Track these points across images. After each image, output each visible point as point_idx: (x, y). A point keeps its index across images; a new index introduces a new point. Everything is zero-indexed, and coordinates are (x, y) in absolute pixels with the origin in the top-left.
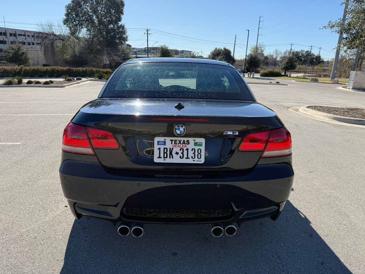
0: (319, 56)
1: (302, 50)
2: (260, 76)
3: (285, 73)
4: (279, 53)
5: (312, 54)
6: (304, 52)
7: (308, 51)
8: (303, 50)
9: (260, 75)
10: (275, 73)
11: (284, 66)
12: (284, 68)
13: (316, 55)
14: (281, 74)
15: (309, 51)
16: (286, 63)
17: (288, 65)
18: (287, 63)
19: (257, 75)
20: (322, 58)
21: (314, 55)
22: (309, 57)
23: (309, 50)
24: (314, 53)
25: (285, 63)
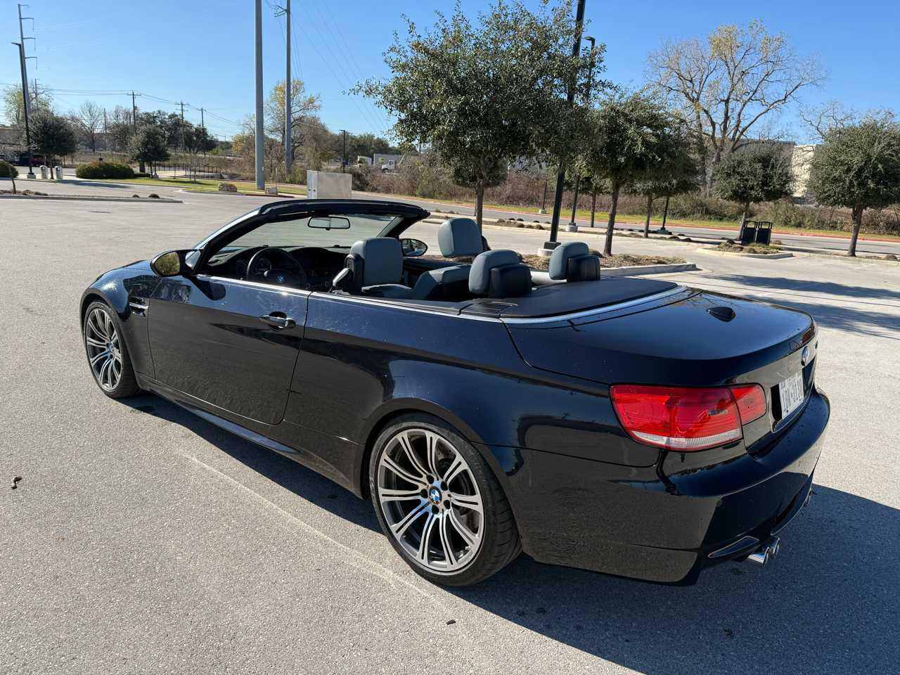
0: (204, 130)
1: (159, 112)
2: (78, 177)
3: (142, 169)
4: (97, 114)
5: (186, 122)
6: (167, 117)
7: (173, 116)
8: (163, 110)
9: (77, 173)
10: (116, 169)
11: (138, 152)
12: (138, 157)
13: (195, 126)
14: (132, 171)
15: (176, 116)
16: (142, 143)
17: (149, 150)
18: (145, 144)
19: (69, 175)
20: (209, 134)
21: (191, 126)
22: (181, 130)
23: (178, 113)
24: (190, 121)
25: (140, 144)
